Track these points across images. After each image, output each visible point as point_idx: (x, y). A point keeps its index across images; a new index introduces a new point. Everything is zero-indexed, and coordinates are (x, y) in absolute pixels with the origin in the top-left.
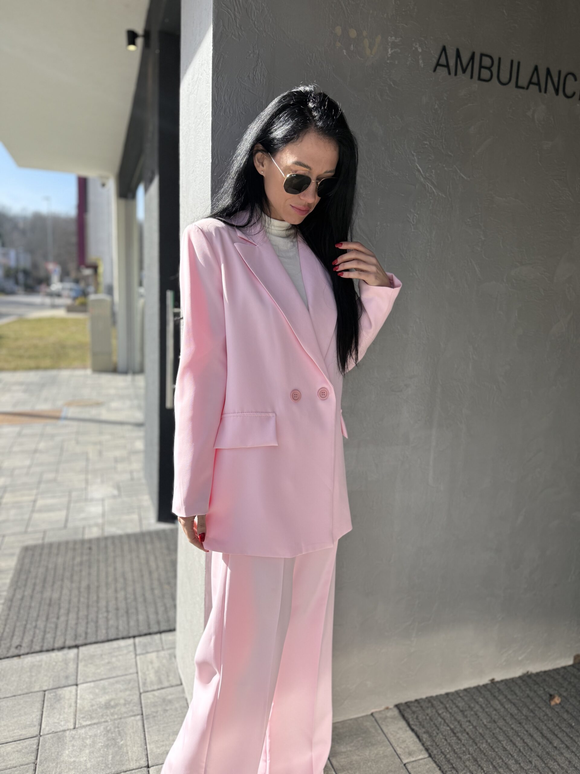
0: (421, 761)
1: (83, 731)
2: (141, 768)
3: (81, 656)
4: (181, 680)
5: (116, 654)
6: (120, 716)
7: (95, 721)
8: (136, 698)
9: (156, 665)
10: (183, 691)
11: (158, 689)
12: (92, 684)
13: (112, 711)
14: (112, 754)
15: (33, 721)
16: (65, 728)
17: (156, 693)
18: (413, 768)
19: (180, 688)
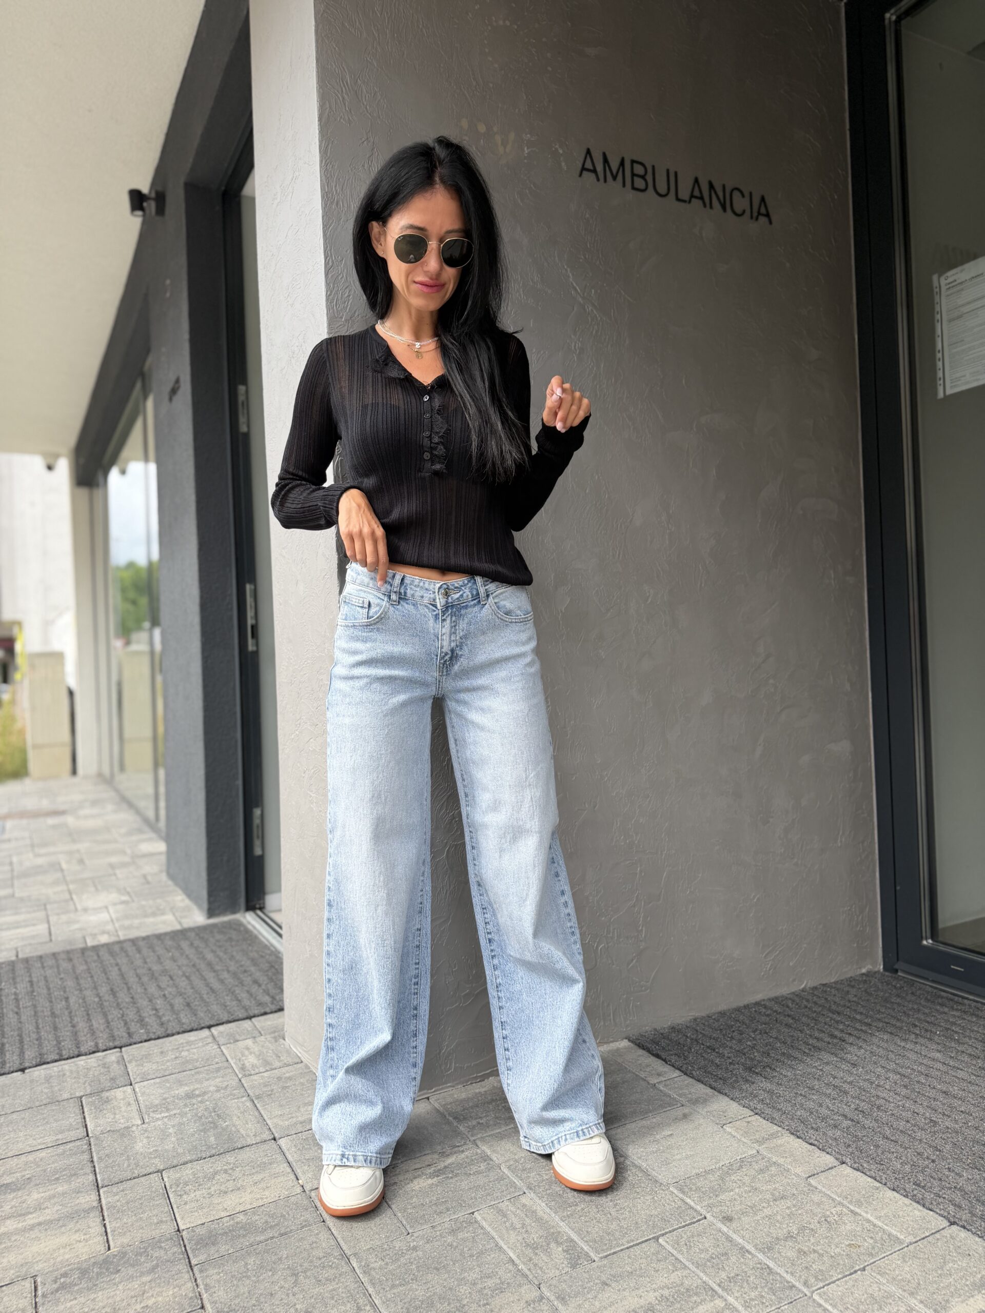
0: (676, 1079)
1: (160, 1123)
2: (265, 1141)
3: (125, 1057)
4: (300, 1058)
5: (185, 1049)
6: (214, 1102)
7: (175, 1112)
8: (234, 1082)
9: (256, 1049)
10: (307, 1067)
11: (267, 1071)
12: (158, 1080)
13: (199, 1099)
14: (214, 1135)
15: (71, 1124)
16: (129, 1124)
17: (265, 1074)
18: (666, 1086)
19: (300, 1065)
